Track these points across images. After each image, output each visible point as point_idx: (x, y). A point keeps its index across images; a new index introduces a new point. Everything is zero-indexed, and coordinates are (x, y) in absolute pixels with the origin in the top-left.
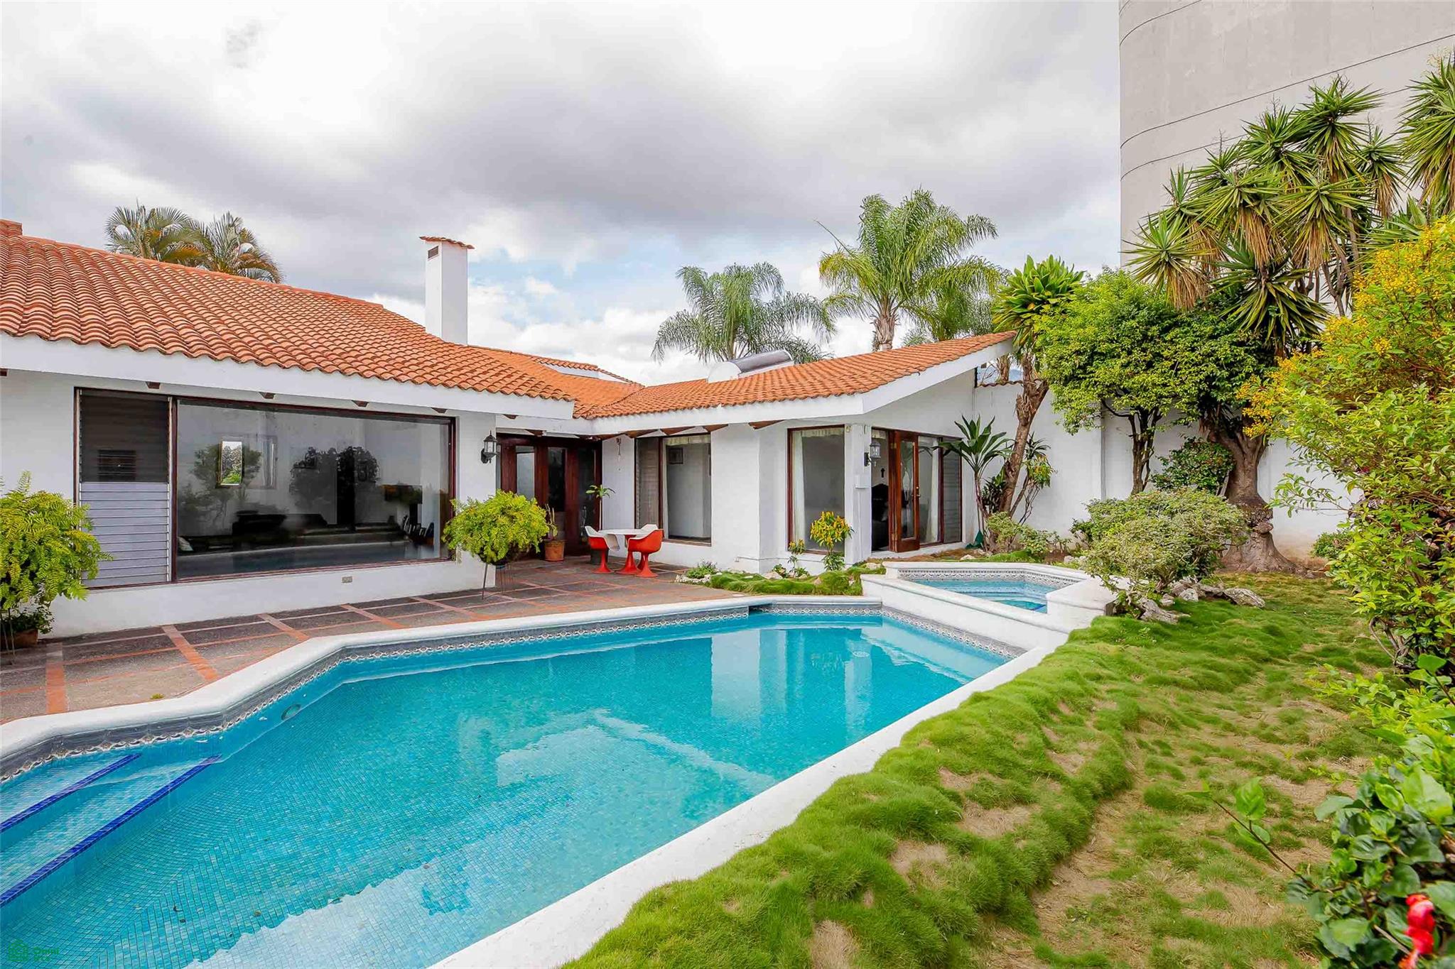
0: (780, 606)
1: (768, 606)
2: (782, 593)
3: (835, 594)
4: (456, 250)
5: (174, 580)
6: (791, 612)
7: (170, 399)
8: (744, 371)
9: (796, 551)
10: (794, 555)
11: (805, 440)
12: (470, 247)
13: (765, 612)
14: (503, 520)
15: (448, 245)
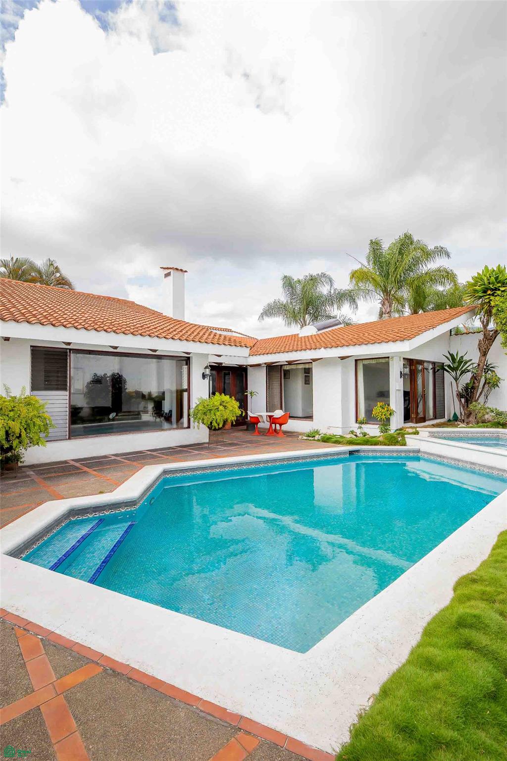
0: (364, 451)
1: (358, 451)
2: (363, 445)
3: (392, 445)
4: (179, 273)
5: (69, 438)
6: (370, 454)
7: (68, 351)
8: (319, 330)
9: (362, 423)
10: (360, 425)
11: (364, 365)
12: (186, 271)
13: (356, 454)
14: (221, 408)
15: (176, 271)
